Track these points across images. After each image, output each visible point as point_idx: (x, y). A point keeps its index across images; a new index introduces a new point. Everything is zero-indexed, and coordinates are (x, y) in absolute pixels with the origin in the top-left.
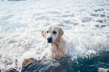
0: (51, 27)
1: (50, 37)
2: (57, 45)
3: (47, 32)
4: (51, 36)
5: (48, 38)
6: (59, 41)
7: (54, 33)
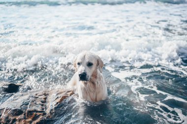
0: (85, 56)
1: (83, 72)
2: (93, 83)
3: (79, 64)
4: (85, 70)
5: (80, 73)
6: (96, 77)
7: (90, 65)
